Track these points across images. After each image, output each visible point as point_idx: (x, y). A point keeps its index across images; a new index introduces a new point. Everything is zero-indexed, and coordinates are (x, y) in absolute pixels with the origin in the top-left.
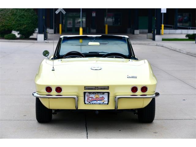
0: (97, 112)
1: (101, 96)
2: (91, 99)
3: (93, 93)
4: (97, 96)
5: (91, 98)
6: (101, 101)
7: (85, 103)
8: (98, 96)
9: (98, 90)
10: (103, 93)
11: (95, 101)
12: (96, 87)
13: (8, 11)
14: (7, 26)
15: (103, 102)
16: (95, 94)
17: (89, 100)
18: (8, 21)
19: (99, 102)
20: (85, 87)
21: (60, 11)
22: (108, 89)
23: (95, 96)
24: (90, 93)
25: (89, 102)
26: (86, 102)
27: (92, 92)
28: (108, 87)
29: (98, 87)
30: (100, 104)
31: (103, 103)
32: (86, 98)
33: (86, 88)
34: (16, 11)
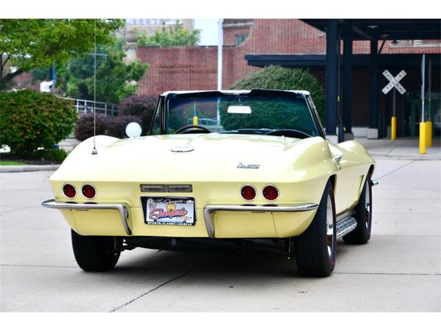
0: (174, 243)
1: (179, 206)
2: (158, 213)
3: (164, 199)
4: (171, 207)
5: (159, 210)
6: (180, 218)
7: (146, 222)
8: (173, 208)
9: (169, 192)
10: (185, 200)
11: (167, 217)
12: (163, 185)
13: (261, 85)
14: (257, 117)
15: (183, 220)
16: (168, 201)
17: (155, 215)
18: (260, 109)
19: (174, 219)
20: (141, 185)
21: (394, 88)
22: (191, 191)
23: (167, 207)
24: (155, 199)
25: (155, 220)
26: (148, 219)
27: (159, 198)
28: (191, 186)
29: (168, 185)
30: (177, 224)
31: (185, 222)
32: (148, 211)
33: (144, 187)
34: (278, 85)
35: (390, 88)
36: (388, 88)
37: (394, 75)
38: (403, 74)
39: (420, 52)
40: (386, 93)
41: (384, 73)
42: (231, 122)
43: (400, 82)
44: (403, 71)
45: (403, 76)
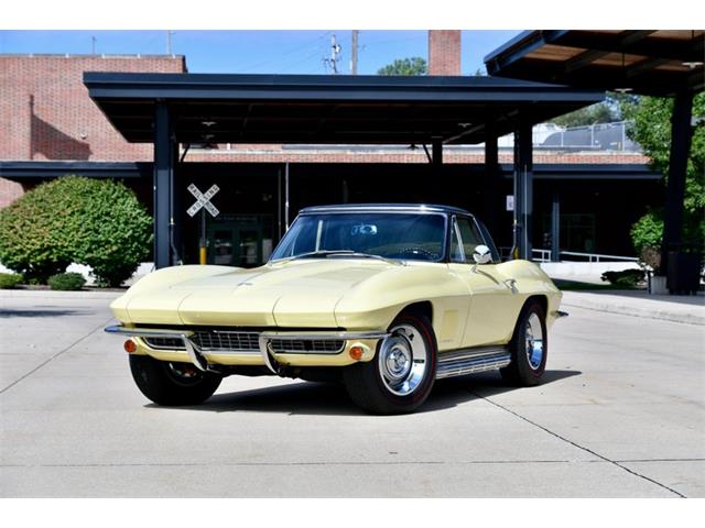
14: (56, 247)
21: (203, 208)
35: (198, 209)
36: (195, 209)
37: (204, 192)
38: (215, 189)
39: (283, 161)
40: (192, 215)
41: (189, 189)
42: (15, 254)
43: (212, 200)
44: (215, 186)
45: (215, 192)
